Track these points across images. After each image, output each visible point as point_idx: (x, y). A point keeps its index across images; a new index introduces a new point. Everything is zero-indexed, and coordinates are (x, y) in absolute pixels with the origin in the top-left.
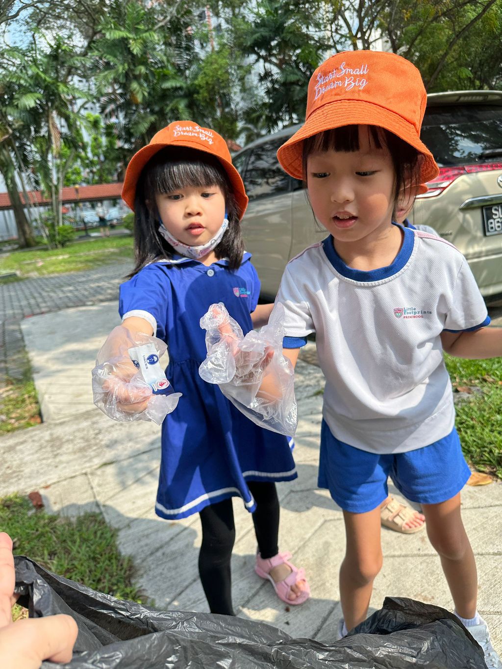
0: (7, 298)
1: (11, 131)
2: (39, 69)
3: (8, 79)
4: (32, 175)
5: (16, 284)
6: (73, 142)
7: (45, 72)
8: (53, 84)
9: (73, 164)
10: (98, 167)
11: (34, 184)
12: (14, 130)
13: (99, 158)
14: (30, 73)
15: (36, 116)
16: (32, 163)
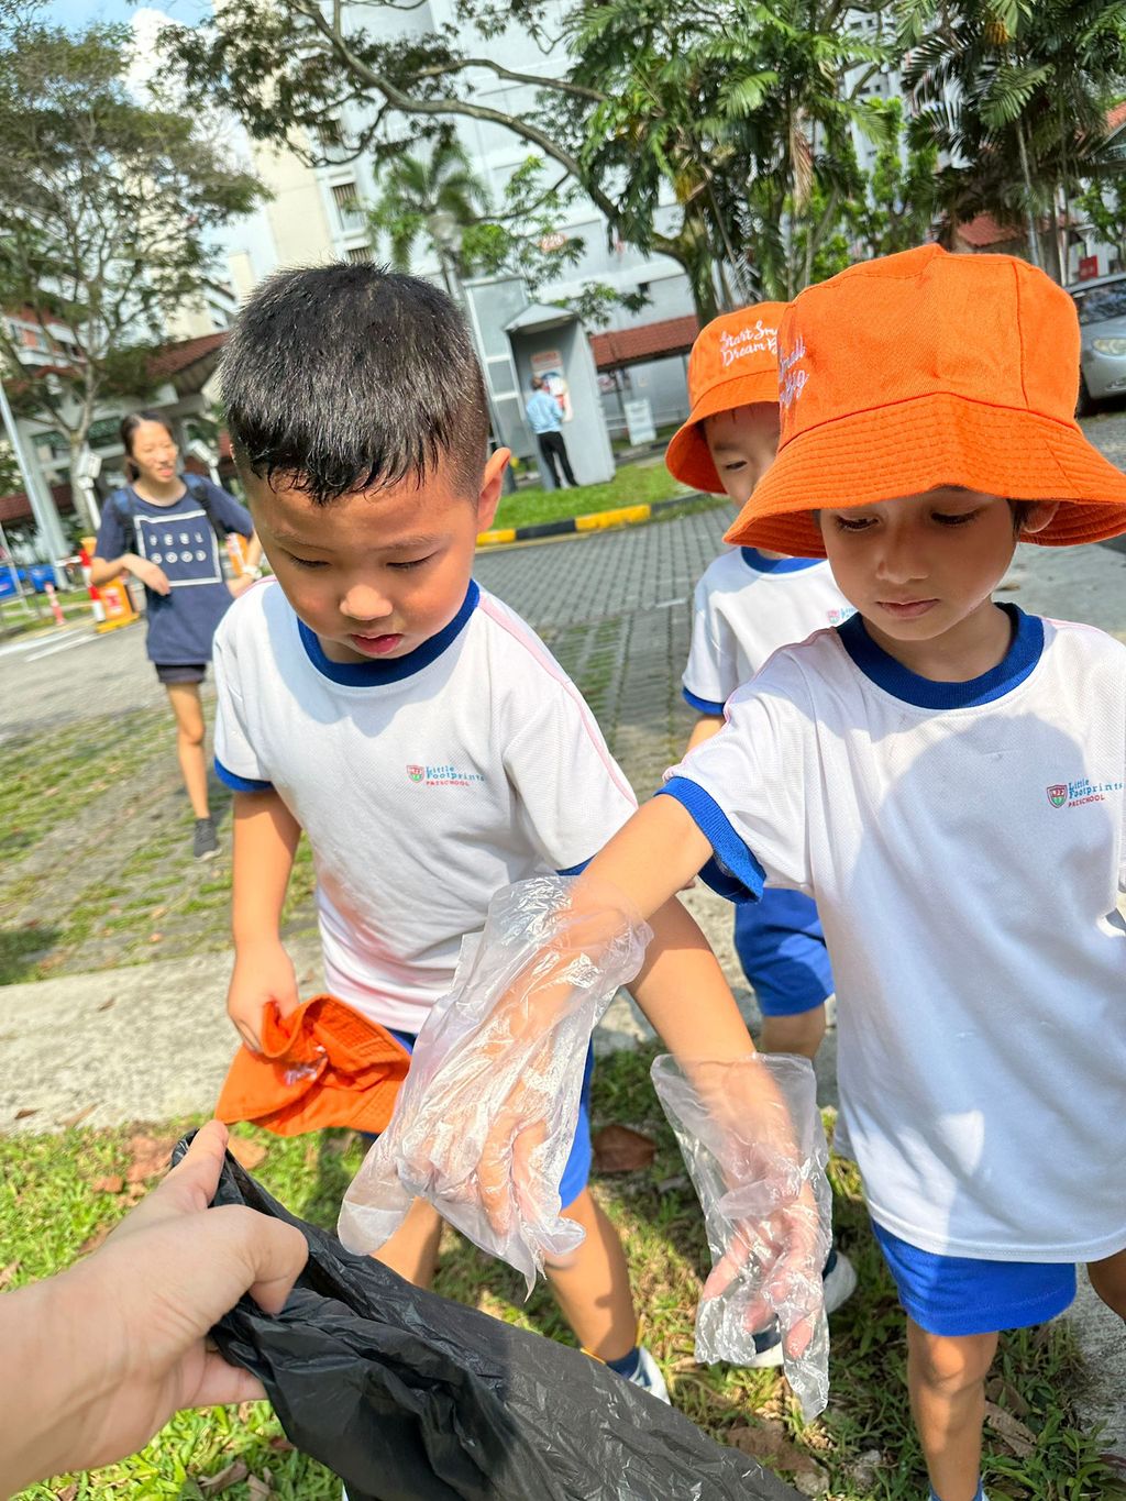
0: (693, 547)
1: (709, 173)
2: (772, 11)
3: (707, 55)
4: (747, 267)
5: (709, 515)
6: (837, 176)
7: (785, 18)
8: (804, 40)
9: (831, 230)
10: (886, 229)
11: (750, 287)
12: (716, 170)
13: (891, 206)
14: (754, 26)
15: (763, 127)
16: (749, 241)
